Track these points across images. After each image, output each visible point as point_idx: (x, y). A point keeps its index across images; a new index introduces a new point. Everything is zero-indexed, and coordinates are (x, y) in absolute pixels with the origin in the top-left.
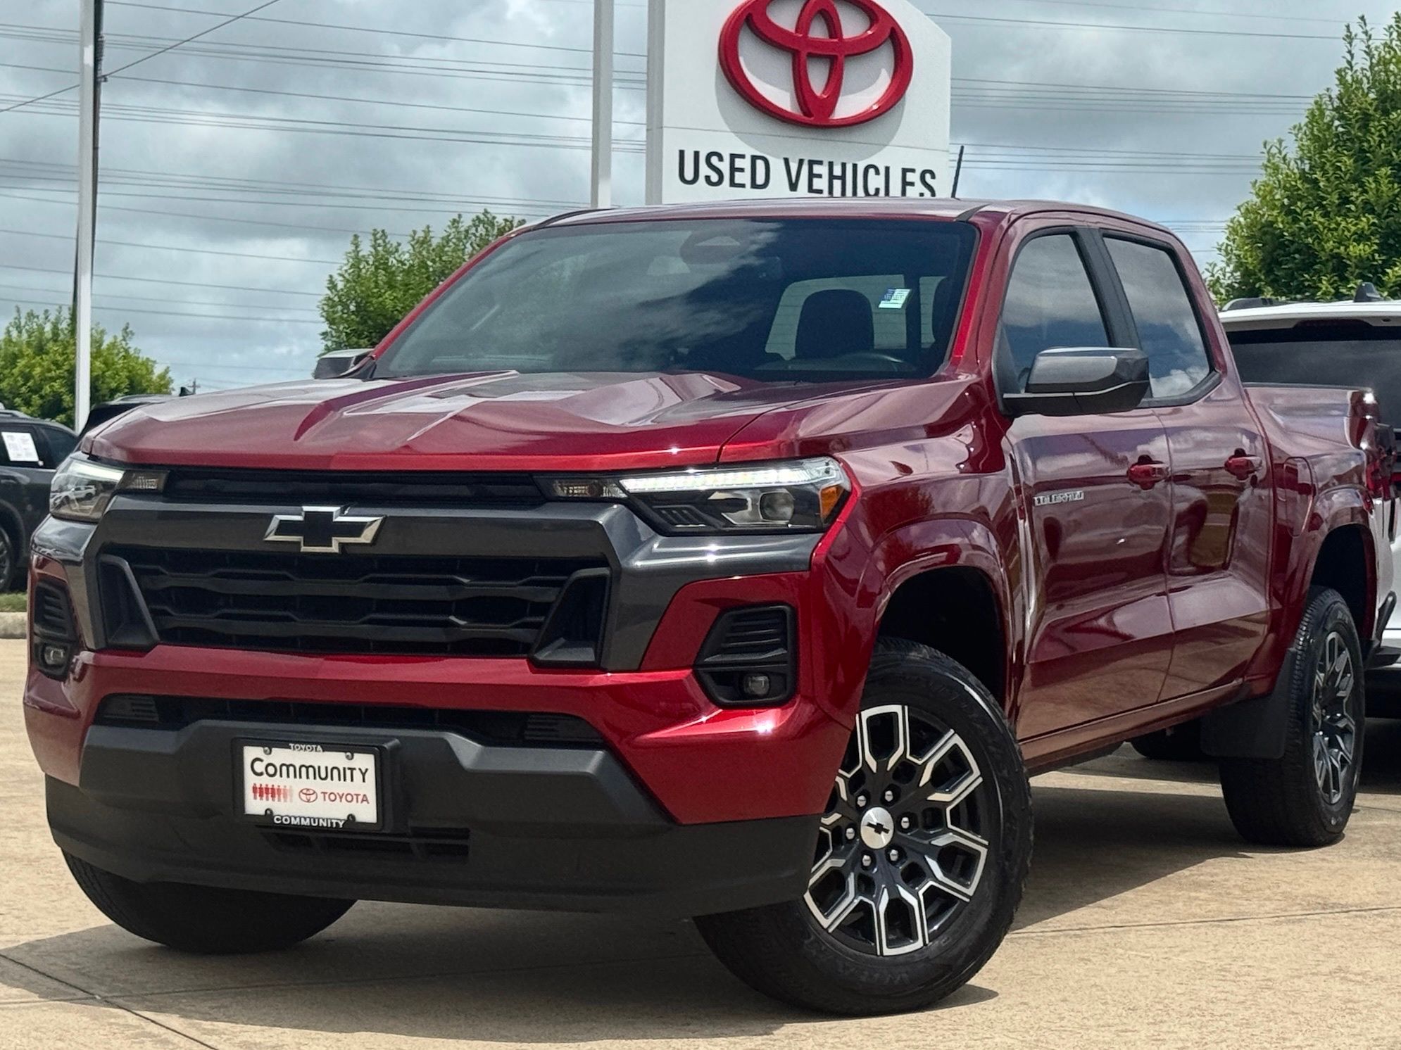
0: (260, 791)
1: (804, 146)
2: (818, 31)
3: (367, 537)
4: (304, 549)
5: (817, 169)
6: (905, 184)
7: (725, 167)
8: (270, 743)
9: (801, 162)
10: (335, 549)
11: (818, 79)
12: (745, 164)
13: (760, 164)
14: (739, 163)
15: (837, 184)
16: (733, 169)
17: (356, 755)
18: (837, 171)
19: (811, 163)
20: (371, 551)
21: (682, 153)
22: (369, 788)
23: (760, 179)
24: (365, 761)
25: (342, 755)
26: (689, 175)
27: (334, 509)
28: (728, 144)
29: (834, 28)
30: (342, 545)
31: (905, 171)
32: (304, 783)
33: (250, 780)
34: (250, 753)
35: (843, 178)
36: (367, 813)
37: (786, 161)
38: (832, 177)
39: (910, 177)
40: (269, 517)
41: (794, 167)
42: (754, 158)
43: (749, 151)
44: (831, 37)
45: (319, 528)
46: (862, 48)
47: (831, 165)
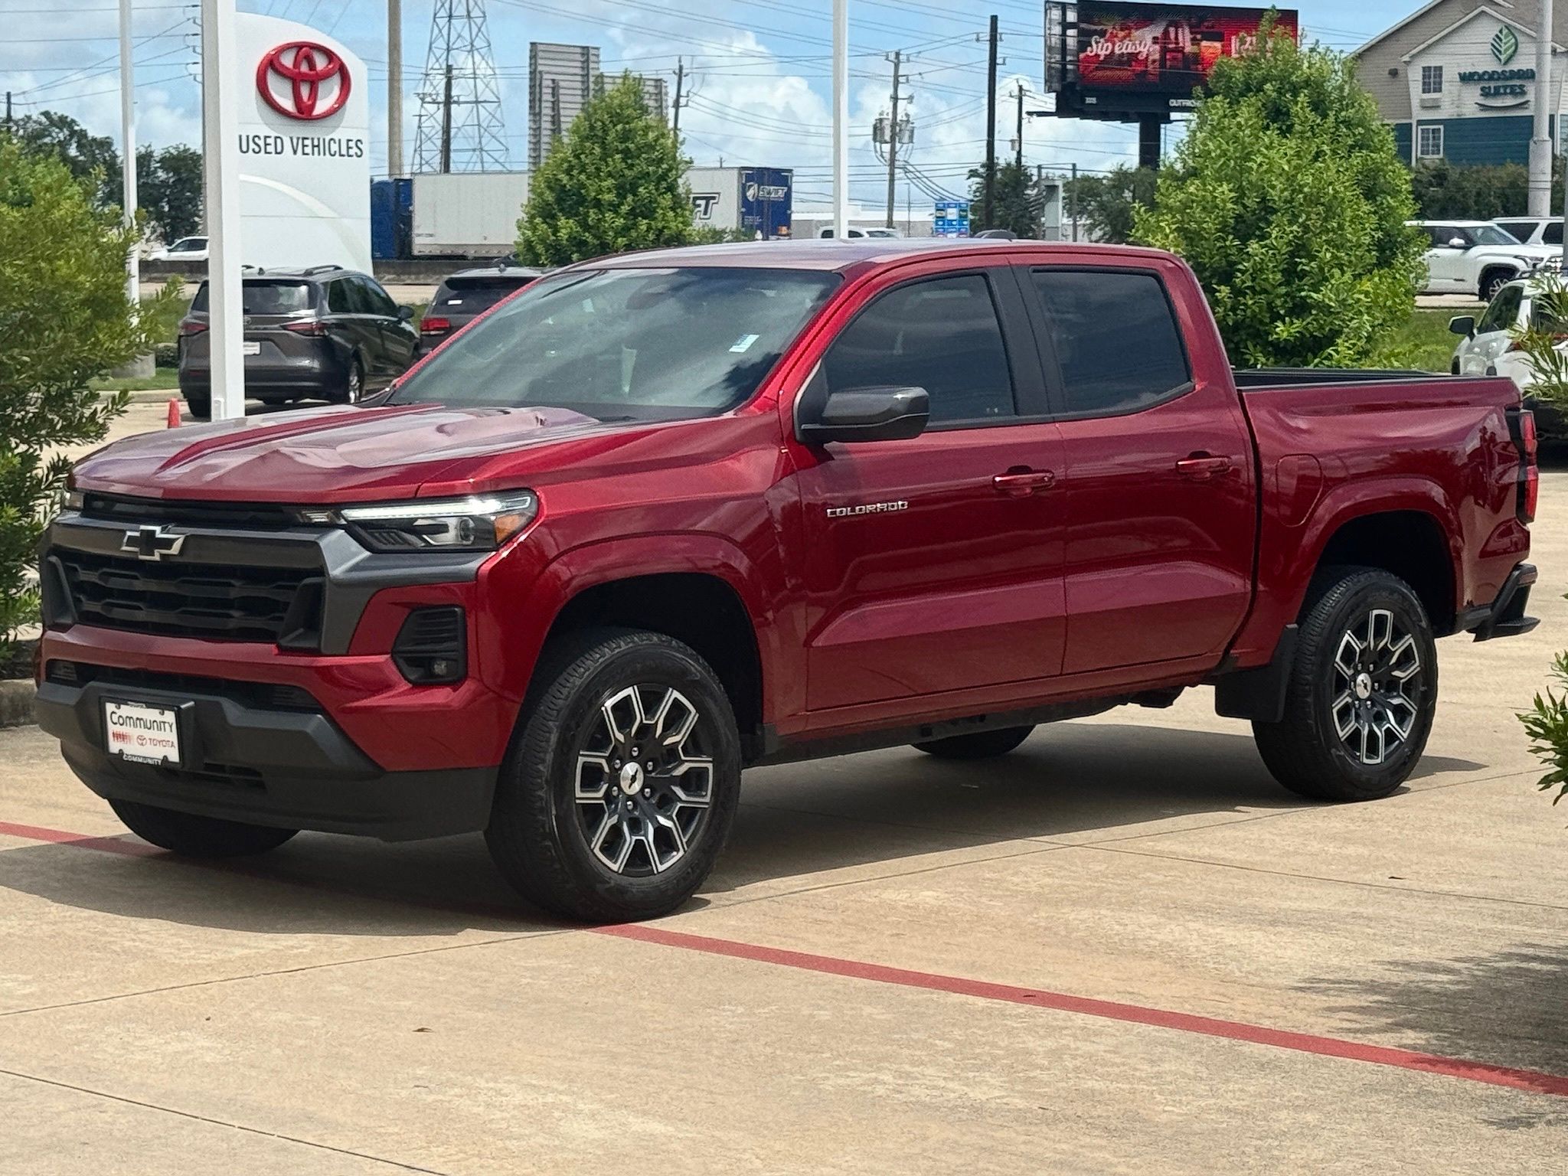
0: (117, 736)
1: (299, 130)
2: (304, 68)
3: (175, 549)
4: (142, 557)
5: (307, 142)
6: (349, 148)
7: (261, 143)
8: (119, 702)
9: (298, 139)
10: (157, 557)
11: (305, 91)
12: (270, 141)
13: (279, 141)
14: (269, 141)
15: (316, 149)
16: (266, 145)
17: (166, 712)
18: (316, 143)
19: (304, 139)
20: (180, 560)
21: (240, 137)
22: (173, 737)
23: (279, 150)
24: (170, 717)
25: (157, 711)
26: (244, 149)
27: (158, 529)
28: (263, 130)
29: (312, 66)
30: (162, 556)
31: (349, 141)
32: (141, 731)
33: (111, 728)
34: (110, 707)
35: (318, 146)
36: (174, 756)
37: (291, 139)
38: (314, 146)
39: (351, 144)
40: (124, 532)
41: (295, 141)
42: (276, 138)
43: (274, 134)
44: (311, 70)
45: (149, 542)
46: (326, 76)
47: (313, 139)
